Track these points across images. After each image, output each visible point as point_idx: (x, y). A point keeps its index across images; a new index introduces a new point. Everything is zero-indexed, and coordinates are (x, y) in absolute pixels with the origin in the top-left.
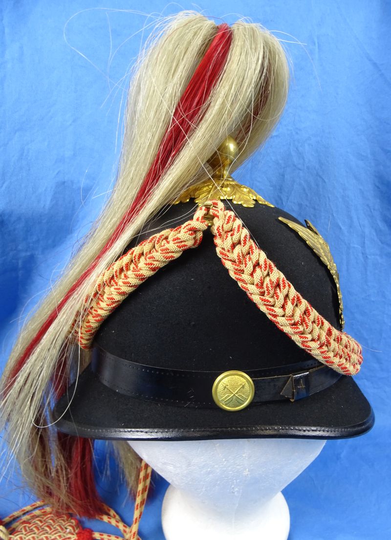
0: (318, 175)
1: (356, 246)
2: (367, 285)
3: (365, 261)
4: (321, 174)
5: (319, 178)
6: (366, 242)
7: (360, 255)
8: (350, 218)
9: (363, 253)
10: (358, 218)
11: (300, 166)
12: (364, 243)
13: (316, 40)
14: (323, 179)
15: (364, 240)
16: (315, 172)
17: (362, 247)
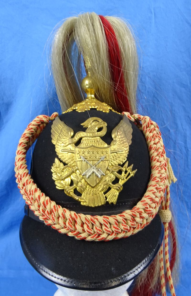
0: (154, 96)
1: (180, 142)
2: (188, 168)
3: (187, 152)
4: (156, 96)
5: (155, 98)
6: (187, 140)
7: (183, 148)
8: (176, 124)
9: (185, 148)
10: (182, 125)
11: (143, 91)
12: (186, 141)
13: (153, 11)
14: (157, 99)
15: (186, 139)
16: (153, 95)
17: (184, 143)
